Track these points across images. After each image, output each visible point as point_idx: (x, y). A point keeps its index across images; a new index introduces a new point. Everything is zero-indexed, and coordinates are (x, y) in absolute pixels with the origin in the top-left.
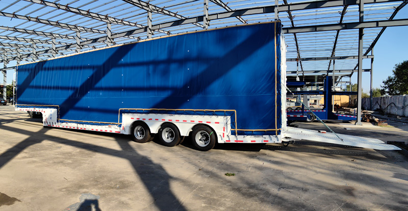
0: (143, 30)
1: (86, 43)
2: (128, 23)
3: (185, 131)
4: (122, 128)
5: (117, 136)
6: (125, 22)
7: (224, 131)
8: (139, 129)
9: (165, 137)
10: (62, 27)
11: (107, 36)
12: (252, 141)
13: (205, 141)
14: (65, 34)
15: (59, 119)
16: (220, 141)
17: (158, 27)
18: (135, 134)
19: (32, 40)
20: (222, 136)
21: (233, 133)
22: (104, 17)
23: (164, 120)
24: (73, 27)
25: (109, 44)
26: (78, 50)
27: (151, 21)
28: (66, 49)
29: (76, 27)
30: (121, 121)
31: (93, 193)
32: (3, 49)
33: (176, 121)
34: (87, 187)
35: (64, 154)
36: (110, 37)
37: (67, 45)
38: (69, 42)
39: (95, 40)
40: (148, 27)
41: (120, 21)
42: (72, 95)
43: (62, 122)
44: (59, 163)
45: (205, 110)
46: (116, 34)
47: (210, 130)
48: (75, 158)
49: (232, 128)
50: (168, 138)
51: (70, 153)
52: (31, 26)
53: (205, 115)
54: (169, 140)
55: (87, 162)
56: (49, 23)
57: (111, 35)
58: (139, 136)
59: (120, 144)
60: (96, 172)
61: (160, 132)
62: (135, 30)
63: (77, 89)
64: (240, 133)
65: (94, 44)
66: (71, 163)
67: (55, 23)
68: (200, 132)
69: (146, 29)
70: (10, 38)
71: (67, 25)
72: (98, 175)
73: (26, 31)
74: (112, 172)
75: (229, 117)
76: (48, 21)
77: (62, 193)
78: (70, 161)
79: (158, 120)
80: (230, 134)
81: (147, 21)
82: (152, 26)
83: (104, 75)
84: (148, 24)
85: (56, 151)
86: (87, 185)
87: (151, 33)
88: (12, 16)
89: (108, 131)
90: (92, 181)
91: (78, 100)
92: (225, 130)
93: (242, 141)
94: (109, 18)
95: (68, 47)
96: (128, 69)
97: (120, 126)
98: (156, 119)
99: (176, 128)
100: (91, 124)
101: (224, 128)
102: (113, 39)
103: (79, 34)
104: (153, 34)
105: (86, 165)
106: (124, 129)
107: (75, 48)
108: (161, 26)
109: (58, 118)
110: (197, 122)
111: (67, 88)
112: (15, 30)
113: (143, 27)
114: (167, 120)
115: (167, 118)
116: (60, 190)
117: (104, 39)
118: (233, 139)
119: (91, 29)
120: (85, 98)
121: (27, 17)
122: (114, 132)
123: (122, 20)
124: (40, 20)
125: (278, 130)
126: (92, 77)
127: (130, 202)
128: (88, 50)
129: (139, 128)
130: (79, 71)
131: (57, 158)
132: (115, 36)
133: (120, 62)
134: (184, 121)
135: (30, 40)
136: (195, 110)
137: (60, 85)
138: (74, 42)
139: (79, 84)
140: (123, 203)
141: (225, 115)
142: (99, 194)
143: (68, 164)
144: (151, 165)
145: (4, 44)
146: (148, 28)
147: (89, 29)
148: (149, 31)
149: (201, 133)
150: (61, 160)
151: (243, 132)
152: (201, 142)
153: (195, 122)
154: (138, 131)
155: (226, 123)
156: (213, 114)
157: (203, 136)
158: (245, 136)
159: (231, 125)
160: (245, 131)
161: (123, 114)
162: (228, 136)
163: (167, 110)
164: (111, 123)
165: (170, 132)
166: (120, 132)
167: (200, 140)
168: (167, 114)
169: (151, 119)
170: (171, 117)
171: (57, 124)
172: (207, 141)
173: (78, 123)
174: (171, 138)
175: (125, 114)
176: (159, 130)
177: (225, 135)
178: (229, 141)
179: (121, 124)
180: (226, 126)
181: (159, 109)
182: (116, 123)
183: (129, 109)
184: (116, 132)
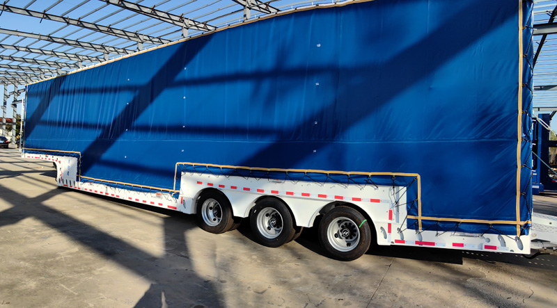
3: (304, 217)
4: (179, 200)
7: (390, 218)
8: (212, 205)
9: (263, 225)
10: (116, 35)
12: (454, 245)
13: (347, 238)
15: (80, 176)
16: (381, 241)
18: (204, 214)
19: (77, 56)
20: (387, 230)
21: (412, 225)
22: (178, 19)
23: (262, 191)
24: (133, 35)
29: (137, 35)
30: (178, 187)
32: (40, 69)
33: (288, 193)
41: (202, 26)
42: (102, 136)
43: (85, 181)
45: (349, 173)
47: (360, 216)
49: (409, 214)
50: (269, 228)
52: (73, 32)
54: (271, 234)
56: (96, 28)
58: (210, 218)
61: (254, 213)
64: (428, 226)
67: (106, 29)
68: (337, 219)
70: (45, 52)
71: (124, 31)
73: (66, 42)
75: (403, 190)
76: (96, 25)
79: (248, 189)
80: (405, 226)
88: (41, 16)
89: (156, 205)
92: (394, 216)
93: (433, 244)
94: (186, 21)
97: (176, 196)
98: (245, 189)
99: (286, 210)
100: (128, 189)
101: (391, 212)
103: (140, 47)
106: (183, 202)
109: (78, 173)
110: (332, 198)
112: (51, 39)
114: (268, 192)
115: (269, 187)
118: (411, 238)
119: (159, 39)
120: (120, 140)
121: (64, 18)
122: (165, 206)
123: (205, 25)
124: (84, 24)
125: (523, 223)
126: (133, 103)
129: (211, 203)
134: (303, 194)
135: (73, 56)
136: (328, 172)
141: (394, 185)
145: (38, 62)
147: (155, 38)
149: (339, 222)
151: (435, 223)
152: (338, 239)
153: (327, 198)
154: (211, 208)
155: (397, 203)
156: (367, 181)
157: (342, 227)
158: (439, 232)
159: (407, 208)
160: (441, 222)
161: (182, 173)
162: (399, 230)
163: (269, 170)
164: (161, 189)
165: (273, 216)
166: (176, 208)
167: (336, 236)
168: (268, 178)
169: (235, 188)
170: (277, 184)
171: (76, 183)
172: (351, 238)
173: (108, 185)
174: (276, 228)
175: (187, 173)
176: (251, 210)
177: (394, 229)
178: (403, 242)
179: (178, 193)
180: (395, 208)
181: (251, 168)
182: (170, 190)
183: (194, 164)
184: (169, 206)
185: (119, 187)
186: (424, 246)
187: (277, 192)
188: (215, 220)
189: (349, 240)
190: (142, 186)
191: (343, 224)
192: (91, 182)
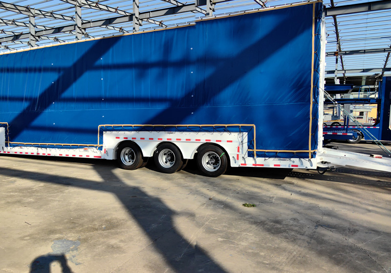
0: (127, 19)
1: (44, 33)
2: (106, 8)
3: (188, 153)
4: (103, 151)
5: (96, 163)
6: (101, 7)
7: (238, 151)
8: (127, 152)
9: (163, 161)
10: (7, 9)
11: (76, 25)
12: (275, 165)
13: (214, 164)
14: (11, 18)
15: (9, 142)
16: (233, 164)
17: (147, 15)
18: (122, 158)
20: (236, 158)
21: (251, 155)
23: (161, 139)
24: (25, 9)
25: (80, 36)
26: (33, 43)
27: (138, 7)
28: (13, 40)
29: (28, 9)
30: (101, 142)
31: (71, 239)
33: (177, 139)
34: (60, 232)
35: (21, 190)
36: (80, 25)
37: (15, 35)
38: (18, 31)
39: (58, 30)
40: (134, 14)
41: (94, 5)
42: (28, 108)
43: (14, 146)
44: (15, 203)
45: (214, 125)
46: (89, 22)
47: (221, 151)
48: (39, 194)
49: (249, 148)
50: (166, 162)
51: (30, 188)
53: (214, 131)
54: (168, 165)
55: (57, 199)
57: (82, 24)
58: (127, 161)
59: (99, 172)
60: (71, 211)
61: (156, 154)
62: (116, 18)
63: (35, 100)
64: (260, 155)
65: (57, 35)
66: (33, 203)
68: (207, 153)
69: (131, 17)
72: (74, 214)
74: (94, 209)
75: (246, 134)
77: (25, 242)
78: (31, 200)
79: (152, 139)
80: (247, 155)
81: (132, 7)
82: (140, 14)
83: (75, 79)
84: (134, 11)
85: (8, 186)
86: (60, 229)
87: (138, 23)
89: (84, 156)
90: (67, 223)
91: (36, 115)
92: (240, 150)
93: (263, 165)
95: (16, 37)
96: (109, 73)
97: (101, 148)
98: (150, 139)
99: (177, 149)
100: (58, 148)
101: (238, 148)
102: (85, 29)
103: (33, 20)
104: (140, 25)
105: (55, 203)
106: (106, 152)
107: (27, 40)
108: (152, 14)
109: (6, 140)
110: (203, 141)
111: (21, 99)
113: (128, 14)
114: (165, 140)
115: (166, 136)
116: (22, 239)
117: (72, 28)
118: (250, 163)
119: (51, 13)
120: (48, 111)
122: (91, 157)
123: (97, 3)
127: (122, 245)
128: (47, 43)
129: (126, 150)
130: (37, 74)
131: (11, 196)
132: (88, 25)
133: (98, 63)
134: (187, 140)
136: (201, 126)
137: (9, 94)
138: (25, 30)
139: (37, 92)
140: (113, 247)
141: (240, 132)
142: (79, 239)
143: (29, 203)
144: (146, 198)
146: (134, 17)
147: (48, 12)
148: (135, 20)
149: (209, 155)
150: (18, 198)
151: (264, 153)
152: (209, 165)
153: (201, 141)
154: (126, 154)
155: (242, 142)
156: (225, 130)
157: (211, 158)
158: (266, 158)
159: (248, 145)
160: (267, 152)
161: (104, 132)
162: (243, 158)
163: (165, 125)
164: (88, 145)
165: (168, 155)
166: (101, 157)
167: (208, 163)
168: (165, 131)
169: (144, 139)
170: (171, 134)
171: (5, 148)
172: (216, 165)
173: (39, 147)
174: (171, 162)
175: (107, 132)
176: (154, 152)
177: (240, 157)
178: (246, 165)
179: (102, 147)
180: (241, 146)
181: (154, 125)
182: (95, 145)
183: (112, 125)
184: (95, 157)
185: (50, 147)
186: (257, 166)
187: (171, 139)
188: (130, 161)
189: (215, 166)
190: (71, 144)
191: (211, 156)
192: (20, 146)
